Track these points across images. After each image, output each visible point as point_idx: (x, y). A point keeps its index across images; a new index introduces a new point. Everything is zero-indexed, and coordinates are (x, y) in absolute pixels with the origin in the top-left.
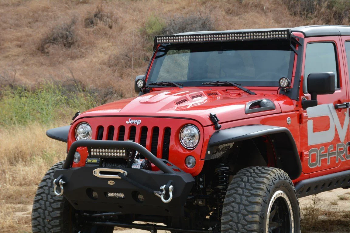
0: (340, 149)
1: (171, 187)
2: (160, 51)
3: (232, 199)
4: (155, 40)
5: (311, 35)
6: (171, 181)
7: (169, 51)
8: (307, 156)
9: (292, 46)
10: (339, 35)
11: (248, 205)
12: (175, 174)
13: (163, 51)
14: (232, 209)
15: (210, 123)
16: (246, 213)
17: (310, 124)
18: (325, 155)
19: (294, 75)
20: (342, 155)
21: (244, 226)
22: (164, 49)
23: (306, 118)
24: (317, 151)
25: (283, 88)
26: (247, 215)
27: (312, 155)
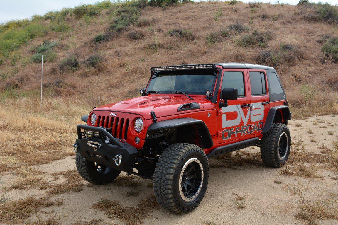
0: (244, 129)
1: (121, 156)
2: (155, 75)
3: (160, 164)
4: (151, 69)
5: (227, 67)
6: (122, 152)
7: (159, 75)
8: (221, 134)
9: (215, 73)
10: (246, 68)
11: (168, 169)
12: (124, 148)
13: (156, 75)
14: (159, 170)
15: (150, 117)
16: (166, 173)
17: (224, 117)
18: (234, 133)
19: (215, 89)
20: (245, 132)
21: (164, 181)
22: (157, 74)
23: (222, 113)
24: (228, 131)
25: (208, 96)
26: (167, 175)
27: (225, 133)
